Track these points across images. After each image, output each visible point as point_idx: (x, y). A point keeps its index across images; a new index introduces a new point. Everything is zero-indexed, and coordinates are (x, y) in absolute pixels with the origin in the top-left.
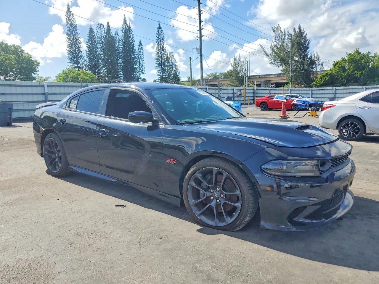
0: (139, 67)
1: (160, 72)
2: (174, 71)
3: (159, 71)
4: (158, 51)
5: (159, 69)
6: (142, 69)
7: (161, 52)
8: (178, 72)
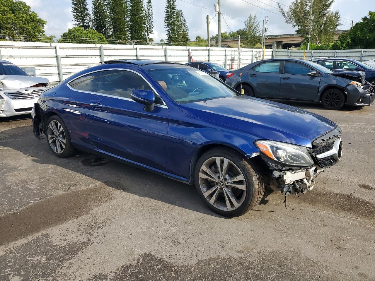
0: (147, 26)
1: (169, 32)
2: (183, 30)
3: (168, 30)
4: (168, 9)
5: (169, 28)
6: (151, 28)
7: (171, 10)
8: (187, 32)
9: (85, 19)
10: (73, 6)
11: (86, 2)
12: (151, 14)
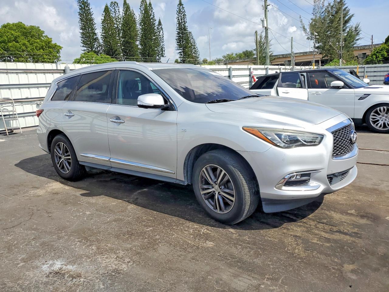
0: (159, 50)
2: (194, 52)
5: (181, 51)
6: (162, 52)
8: (198, 54)
9: (94, 44)
10: (81, 31)
11: (95, 27)
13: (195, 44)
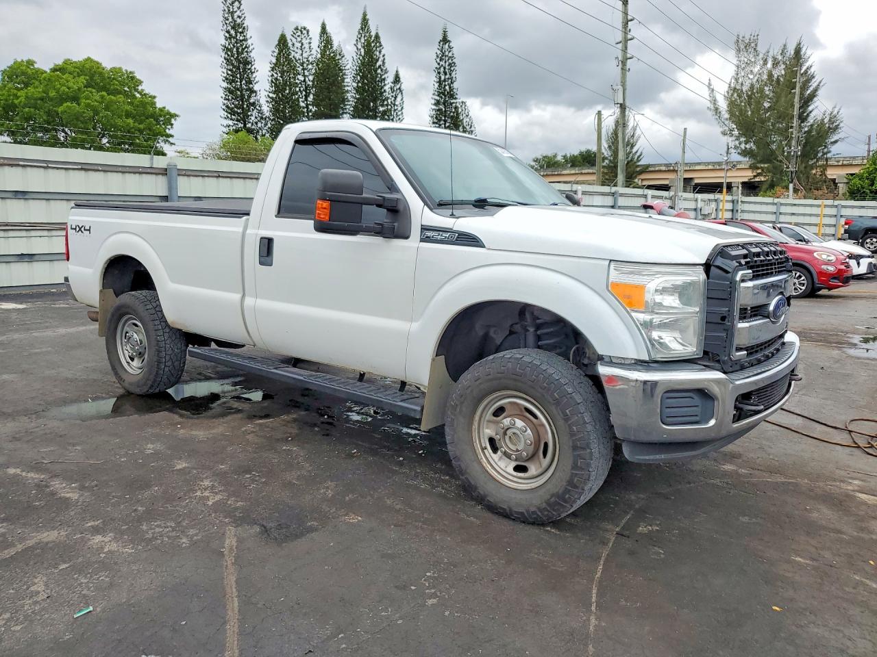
7: (445, 101)
9: (249, 113)
12: (400, 108)
13: (472, 129)
